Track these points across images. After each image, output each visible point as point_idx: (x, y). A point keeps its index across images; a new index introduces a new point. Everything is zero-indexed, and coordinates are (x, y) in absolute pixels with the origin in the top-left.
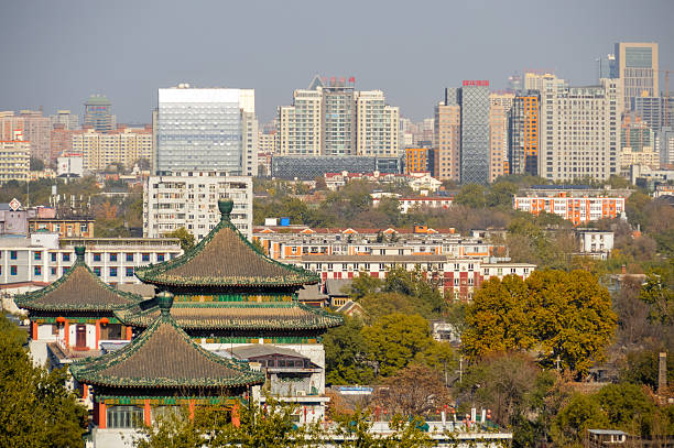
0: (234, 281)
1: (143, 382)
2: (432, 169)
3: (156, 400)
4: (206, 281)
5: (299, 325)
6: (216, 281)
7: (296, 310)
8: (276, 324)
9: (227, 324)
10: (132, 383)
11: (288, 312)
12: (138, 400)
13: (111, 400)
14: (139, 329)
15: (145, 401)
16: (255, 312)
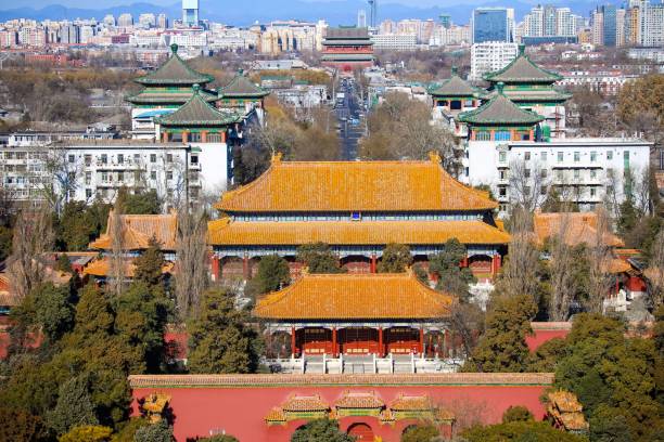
0: (526, 79)
1: (491, 121)
2: (590, 41)
3: (497, 128)
4: (513, 79)
5: (554, 98)
6: (518, 79)
7: (553, 92)
8: (544, 98)
9: (523, 98)
10: (486, 121)
11: (550, 92)
12: (488, 129)
13: (477, 128)
14: (484, 101)
15: (492, 129)
16: (535, 92)
